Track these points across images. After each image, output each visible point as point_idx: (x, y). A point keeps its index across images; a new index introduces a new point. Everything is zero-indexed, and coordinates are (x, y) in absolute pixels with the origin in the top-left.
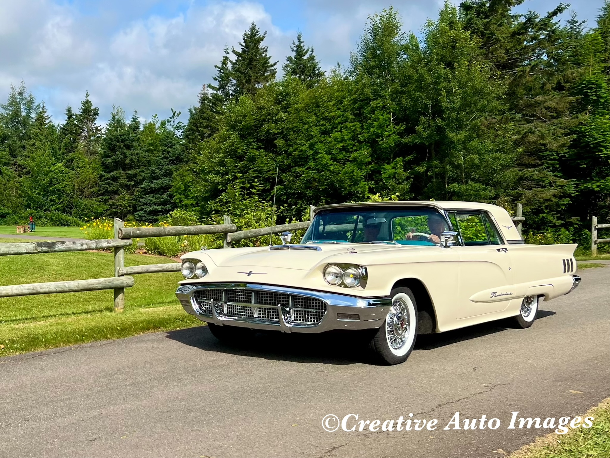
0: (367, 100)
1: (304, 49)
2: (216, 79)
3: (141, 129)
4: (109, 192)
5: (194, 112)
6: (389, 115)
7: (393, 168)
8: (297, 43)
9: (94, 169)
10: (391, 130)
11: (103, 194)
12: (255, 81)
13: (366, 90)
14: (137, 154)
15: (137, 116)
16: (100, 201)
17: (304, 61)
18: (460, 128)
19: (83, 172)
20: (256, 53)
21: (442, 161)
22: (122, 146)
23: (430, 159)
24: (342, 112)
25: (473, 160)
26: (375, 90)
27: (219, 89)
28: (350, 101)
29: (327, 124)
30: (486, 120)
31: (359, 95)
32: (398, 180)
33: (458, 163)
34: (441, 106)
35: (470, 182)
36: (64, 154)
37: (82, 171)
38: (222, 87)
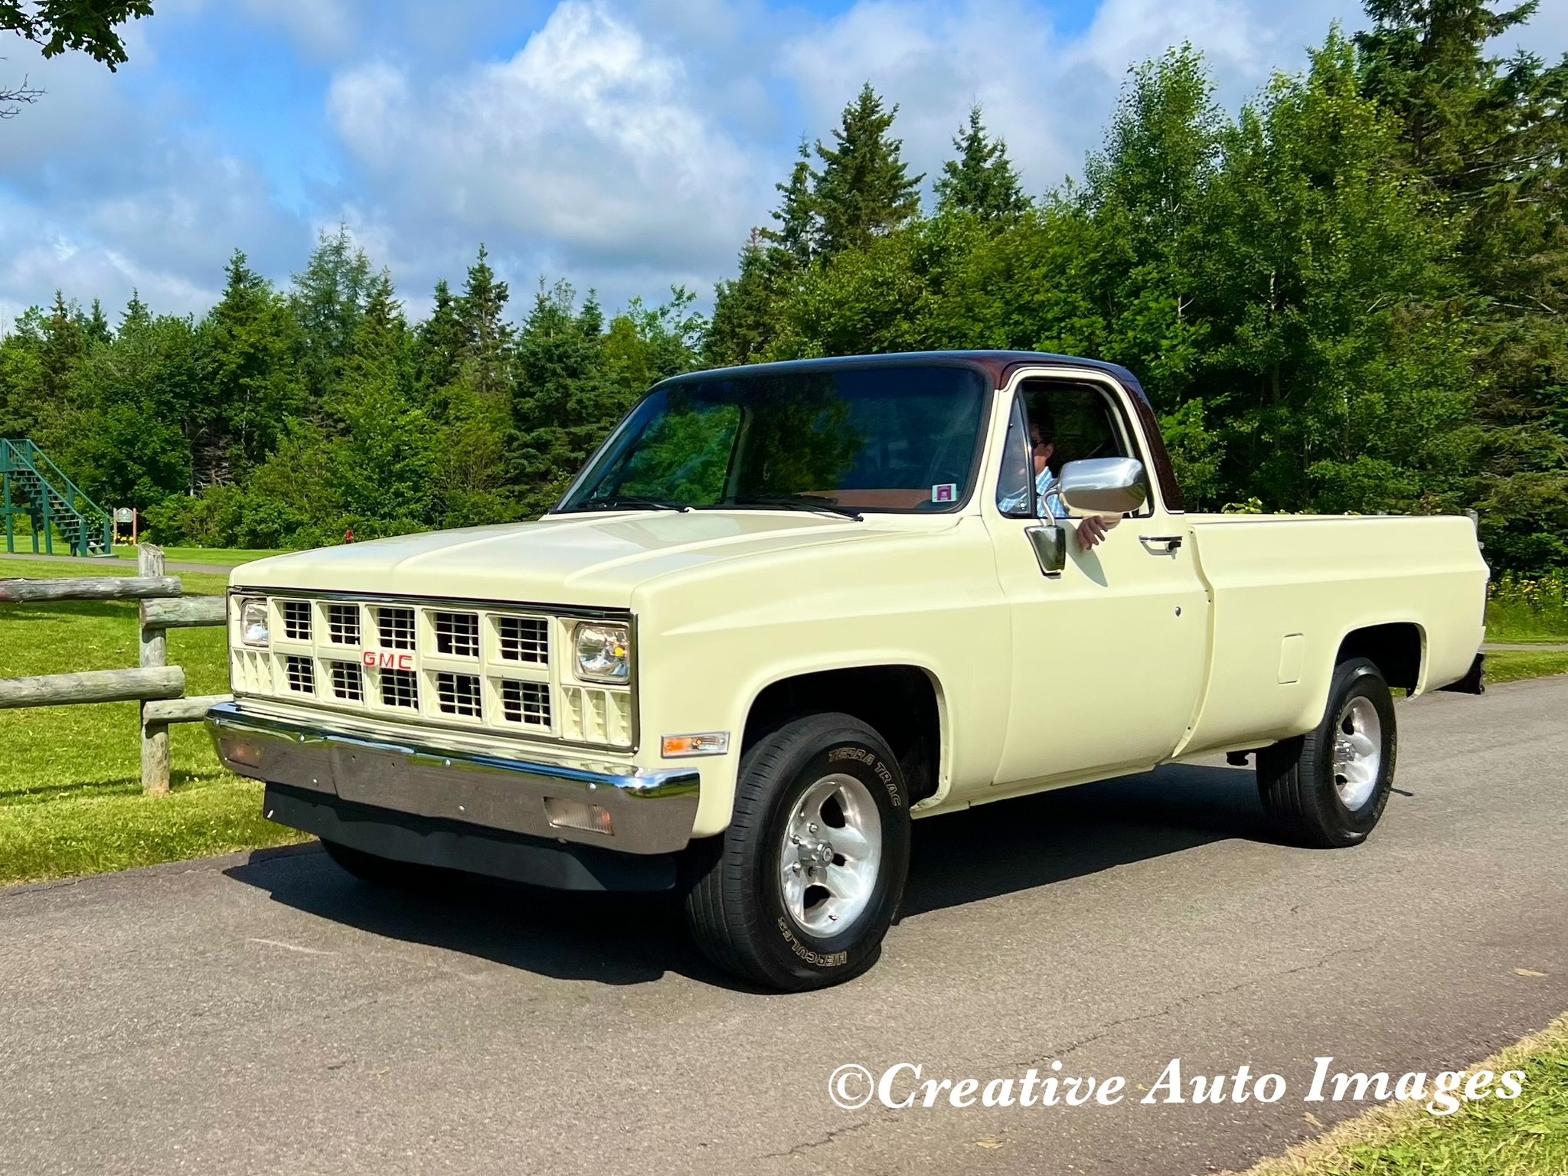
0: (1123, 267)
1: (986, 146)
2: (777, 216)
3: (605, 329)
4: (527, 475)
5: (727, 292)
6: (1171, 300)
7: (1181, 423)
8: (969, 131)
9: (495, 424)
10: (1176, 336)
11: (515, 481)
12: (870, 220)
13: (1121, 241)
14: (594, 389)
15: (595, 301)
16: (508, 497)
17: (986, 173)
18: (1343, 328)
19: (468, 430)
20: (872, 154)
21: (1296, 408)
22: (559, 370)
23: (1269, 401)
24: (1063, 291)
25: (1370, 406)
26: (1143, 241)
27: (784, 239)
28: (1083, 267)
29: (1027, 323)
30: (1409, 312)
31: (1105, 253)
32: (1190, 452)
33: (1335, 413)
34: (1298, 279)
35: (1362, 458)
36: (428, 387)
37: (467, 427)
38: (792, 234)
